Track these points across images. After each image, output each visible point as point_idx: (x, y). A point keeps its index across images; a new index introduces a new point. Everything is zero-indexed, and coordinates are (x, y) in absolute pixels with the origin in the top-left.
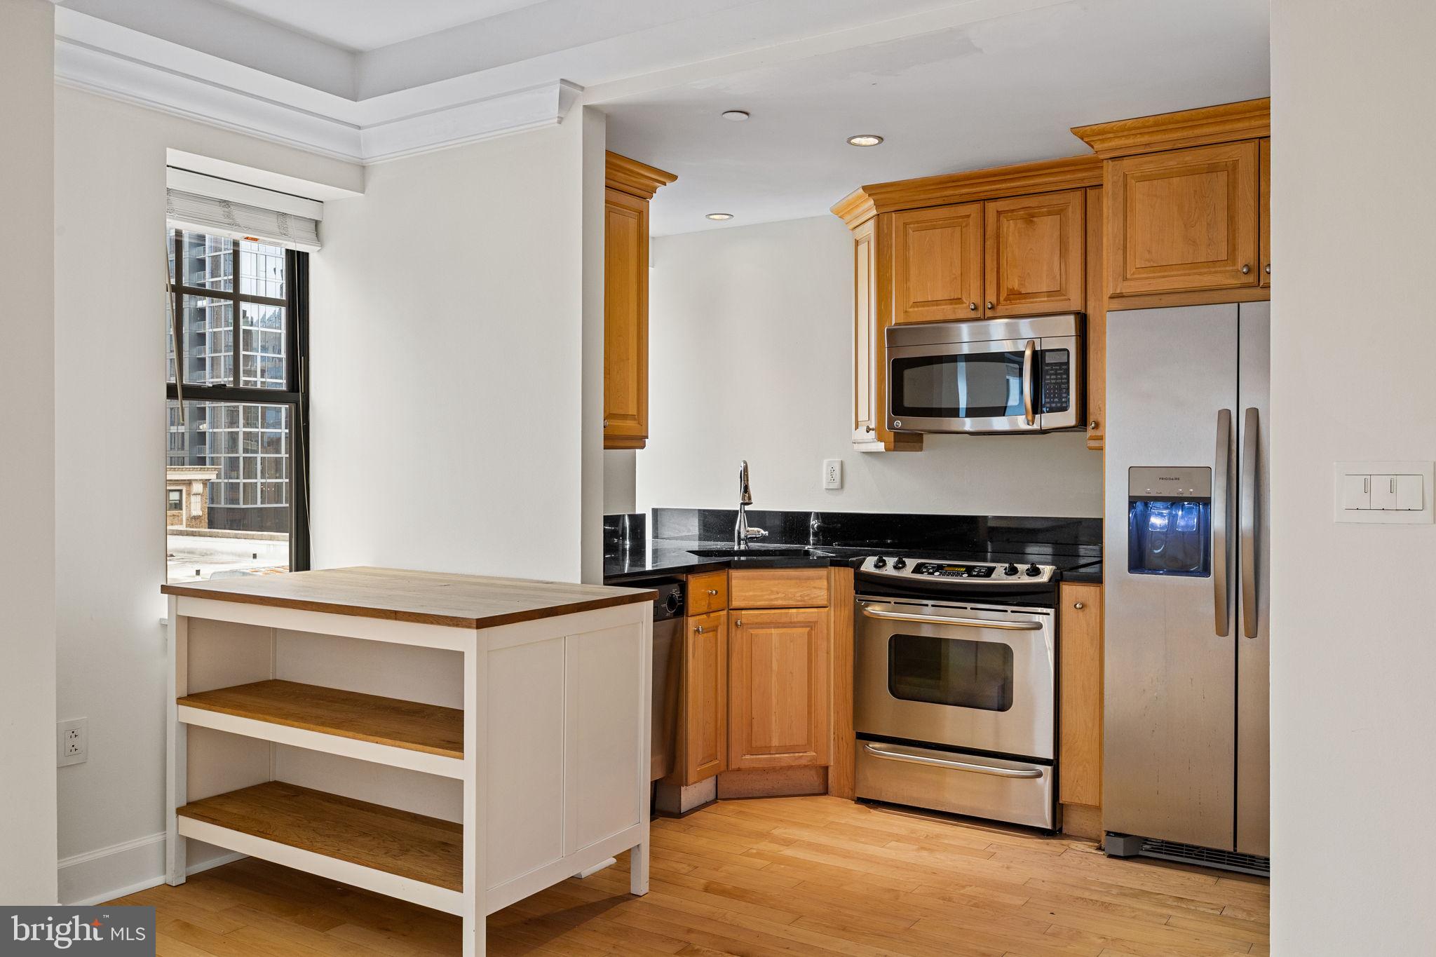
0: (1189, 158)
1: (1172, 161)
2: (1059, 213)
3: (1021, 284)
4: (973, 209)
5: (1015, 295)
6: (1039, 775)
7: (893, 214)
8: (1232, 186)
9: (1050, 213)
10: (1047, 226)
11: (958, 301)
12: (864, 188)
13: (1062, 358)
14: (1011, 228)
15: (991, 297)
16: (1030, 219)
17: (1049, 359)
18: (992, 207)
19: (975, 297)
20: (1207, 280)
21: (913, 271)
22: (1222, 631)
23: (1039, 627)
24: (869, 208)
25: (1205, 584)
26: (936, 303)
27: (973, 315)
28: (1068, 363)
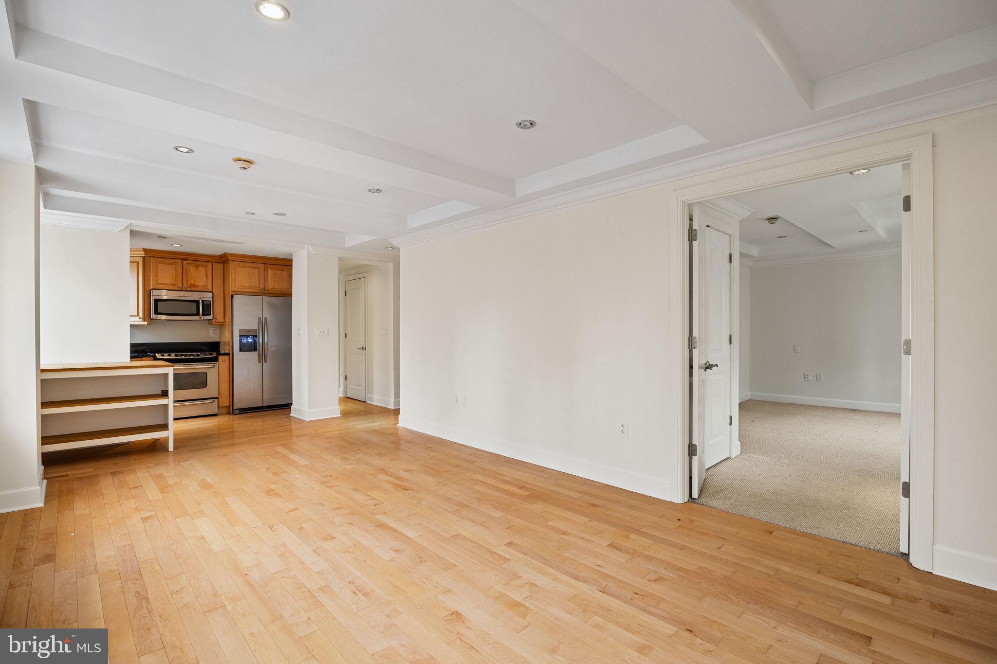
0: (250, 264)
1: (247, 264)
2: (205, 267)
3: (195, 283)
4: (180, 261)
5: (192, 285)
6: (214, 401)
7: (151, 258)
8: (259, 272)
9: (202, 267)
10: (202, 270)
11: (174, 285)
12: (143, 249)
13: (209, 303)
14: (192, 269)
15: (185, 285)
16: (197, 267)
17: (205, 302)
18: (185, 262)
19: (180, 285)
20: (254, 291)
21: (159, 274)
22: (260, 362)
23: (214, 366)
24: (142, 254)
25: (257, 353)
26: (167, 284)
27: (179, 289)
28: (210, 304)
